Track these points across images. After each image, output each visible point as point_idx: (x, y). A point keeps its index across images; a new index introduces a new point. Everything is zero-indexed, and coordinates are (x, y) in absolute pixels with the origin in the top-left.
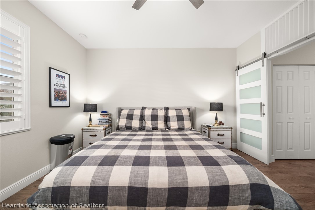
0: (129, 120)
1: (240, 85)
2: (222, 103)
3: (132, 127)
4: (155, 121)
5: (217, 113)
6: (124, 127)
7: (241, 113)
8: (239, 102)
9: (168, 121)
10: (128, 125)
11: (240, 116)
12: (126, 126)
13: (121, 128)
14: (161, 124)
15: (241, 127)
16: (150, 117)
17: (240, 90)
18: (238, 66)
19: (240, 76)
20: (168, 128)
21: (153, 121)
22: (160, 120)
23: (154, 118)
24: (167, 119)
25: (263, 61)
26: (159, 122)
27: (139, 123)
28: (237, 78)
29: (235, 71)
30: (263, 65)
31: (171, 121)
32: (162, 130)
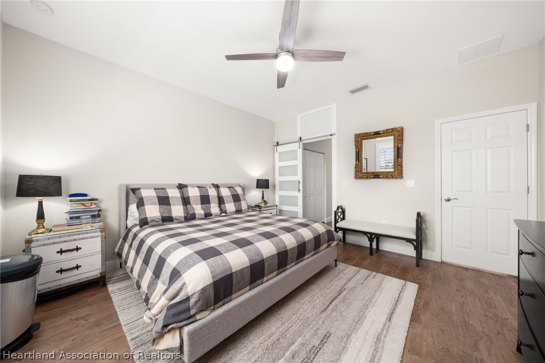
0: (165, 206)
1: (279, 161)
2: (268, 180)
3: (174, 217)
4: (207, 205)
5: (263, 191)
6: (159, 219)
7: (280, 190)
8: (278, 179)
9: (222, 203)
10: (166, 215)
11: (279, 193)
12: (162, 217)
13: (153, 221)
14: (214, 209)
15: (280, 204)
16: (199, 199)
17: (279, 167)
18: (278, 143)
19: (279, 153)
20: (223, 213)
21: (204, 205)
22: (214, 202)
23: (205, 200)
24: (221, 201)
25: (300, 144)
26: (212, 205)
27: (184, 209)
28: (277, 155)
29: (274, 146)
30: (300, 148)
31: (225, 202)
32: (217, 216)
